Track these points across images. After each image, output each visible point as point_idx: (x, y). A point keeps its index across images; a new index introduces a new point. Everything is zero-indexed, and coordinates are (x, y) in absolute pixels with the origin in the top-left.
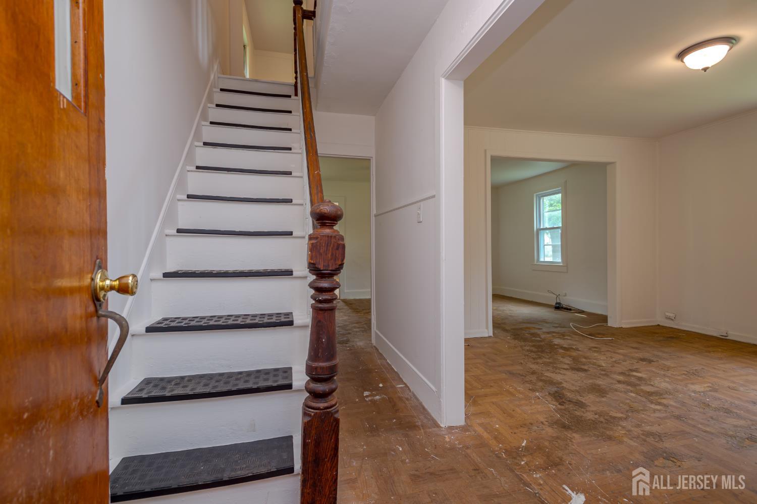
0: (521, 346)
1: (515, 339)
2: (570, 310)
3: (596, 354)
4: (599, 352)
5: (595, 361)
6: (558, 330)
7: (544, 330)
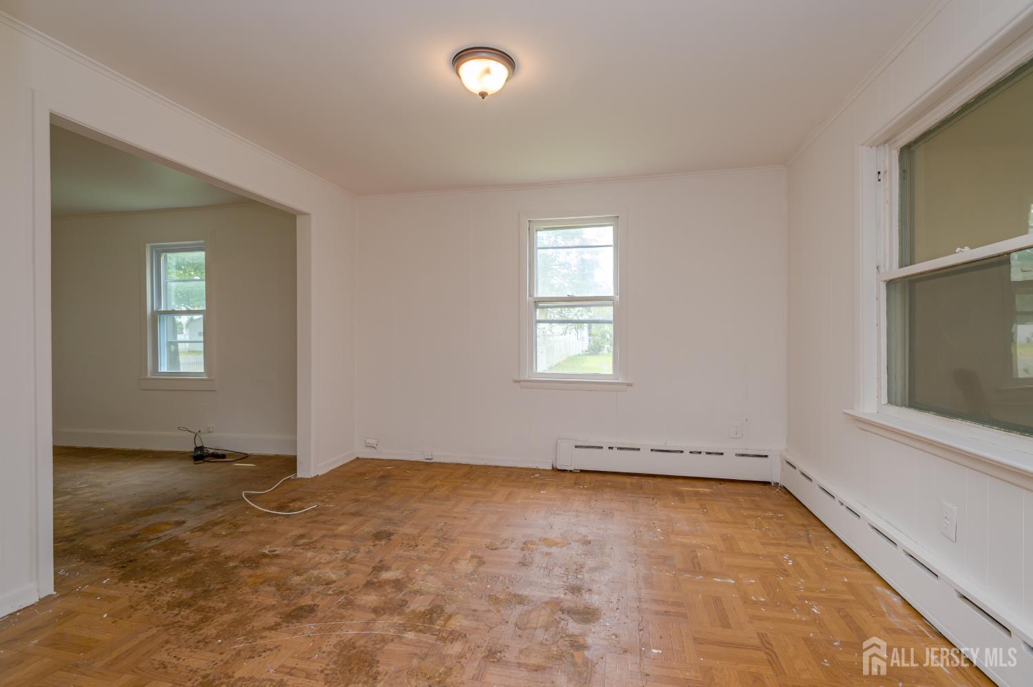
0: (149, 597)
1: (125, 578)
2: (223, 456)
3: (310, 554)
4: (311, 546)
5: (315, 572)
6: (220, 513)
7: (191, 523)
